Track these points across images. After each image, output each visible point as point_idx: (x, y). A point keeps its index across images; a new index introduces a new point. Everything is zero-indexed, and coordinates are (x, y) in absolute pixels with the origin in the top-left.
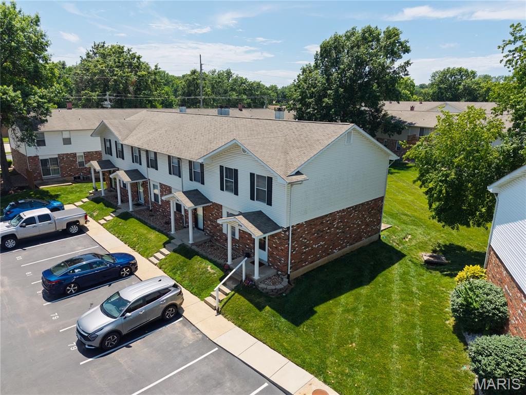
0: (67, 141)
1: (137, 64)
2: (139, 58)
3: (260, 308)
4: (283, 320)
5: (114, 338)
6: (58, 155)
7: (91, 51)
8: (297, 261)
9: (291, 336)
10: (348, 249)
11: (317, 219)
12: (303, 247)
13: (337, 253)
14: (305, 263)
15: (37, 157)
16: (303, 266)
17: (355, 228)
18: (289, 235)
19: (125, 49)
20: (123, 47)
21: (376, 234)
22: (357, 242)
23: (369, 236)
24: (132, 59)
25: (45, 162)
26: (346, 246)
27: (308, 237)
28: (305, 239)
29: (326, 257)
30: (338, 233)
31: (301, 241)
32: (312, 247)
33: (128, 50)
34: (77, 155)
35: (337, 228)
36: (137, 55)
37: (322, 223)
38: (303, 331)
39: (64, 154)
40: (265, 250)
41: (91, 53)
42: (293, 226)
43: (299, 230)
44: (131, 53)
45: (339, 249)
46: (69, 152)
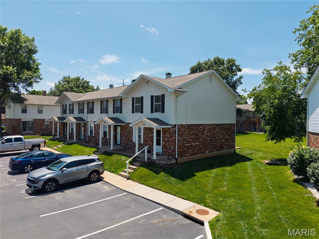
0: (40, 112)
1: (87, 86)
2: (88, 83)
3: (157, 173)
4: (173, 179)
5: (53, 184)
6: (34, 119)
7: (61, 80)
8: (182, 151)
9: (180, 186)
10: (215, 153)
11: (194, 125)
12: (185, 142)
13: (207, 154)
14: (187, 154)
15: (20, 119)
16: (185, 156)
17: (219, 140)
18: (176, 130)
19: (81, 78)
20: (79, 77)
21: (232, 148)
22: (220, 150)
23: (228, 149)
24: (84, 83)
25: (25, 123)
26: (214, 151)
27: (188, 136)
28: (187, 137)
29: (201, 155)
30: (208, 140)
31: (184, 137)
32: (191, 144)
33: (83, 79)
34: (45, 120)
35: (207, 136)
36: (87, 81)
37: (197, 129)
38: (188, 183)
39: (37, 119)
40: (160, 145)
41: (61, 81)
42: (178, 125)
43: (182, 129)
44: (84, 80)
45: (209, 152)
46: (41, 118)
